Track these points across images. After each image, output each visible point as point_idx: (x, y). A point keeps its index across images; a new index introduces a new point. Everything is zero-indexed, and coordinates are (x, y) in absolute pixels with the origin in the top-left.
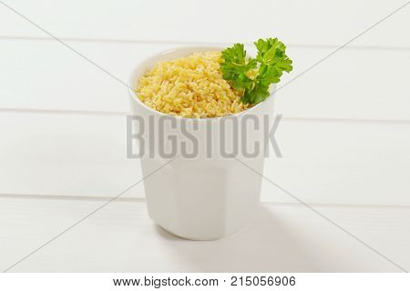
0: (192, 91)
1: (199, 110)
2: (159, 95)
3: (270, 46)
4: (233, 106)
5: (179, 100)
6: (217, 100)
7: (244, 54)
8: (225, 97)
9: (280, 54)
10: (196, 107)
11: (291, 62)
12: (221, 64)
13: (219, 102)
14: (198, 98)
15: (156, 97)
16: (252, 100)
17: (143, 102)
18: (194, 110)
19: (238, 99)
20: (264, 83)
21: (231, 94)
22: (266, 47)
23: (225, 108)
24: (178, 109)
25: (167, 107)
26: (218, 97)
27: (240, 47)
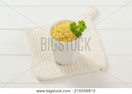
0: (64, 35)
12: (70, 27)
16: (78, 36)
19: (75, 36)
20: (81, 32)
21: (73, 35)
22: (81, 23)
26: (70, 36)
27: (74, 23)
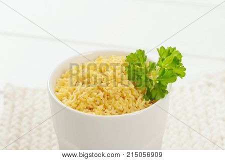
0: (103, 91)
1: (109, 107)
2: (74, 95)
3: (169, 54)
4: (137, 102)
5: (91, 99)
6: (124, 98)
7: (145, 59)
8: (130, 95)
9: (177, 61)
10: (107, 104)
11: (185, 69)
13: (126, 100)
14: (108, 97)
15: (71, 96)
16: (153, 97)
17: (61, 100)
18: (105, 107)
19: (141, 96)
20: (163, 83)
21: (135, 92)
22: (166, 54)
23: (131, 105)
24: (91, 107)
25: (82, 105)
26: (125, 95)
27: (142, 52)
